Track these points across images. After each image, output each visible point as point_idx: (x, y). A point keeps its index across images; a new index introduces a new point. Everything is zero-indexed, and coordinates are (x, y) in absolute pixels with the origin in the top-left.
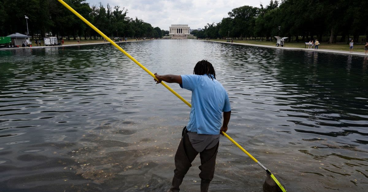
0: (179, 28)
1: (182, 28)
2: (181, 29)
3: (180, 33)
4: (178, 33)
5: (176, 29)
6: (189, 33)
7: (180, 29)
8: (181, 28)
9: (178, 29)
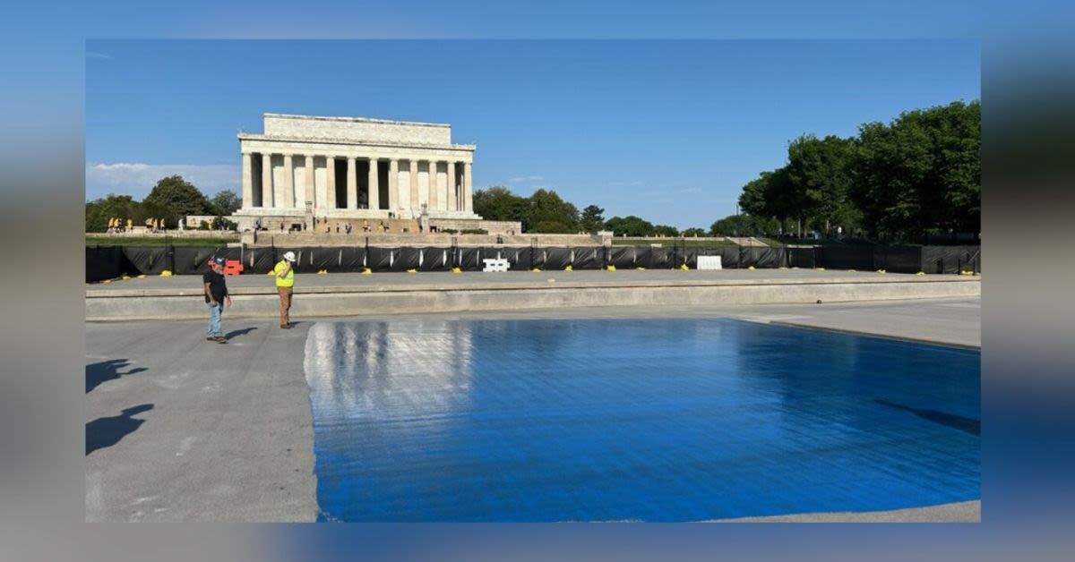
0: (352, 154)
1: (394, 155)
2: (384, 166)
3: (363, 202)
4: (341, 202)
5: (320, 161)
6: (460, 205)
7: (363, 165)
8: (384, 153)
9: (341, 164)
